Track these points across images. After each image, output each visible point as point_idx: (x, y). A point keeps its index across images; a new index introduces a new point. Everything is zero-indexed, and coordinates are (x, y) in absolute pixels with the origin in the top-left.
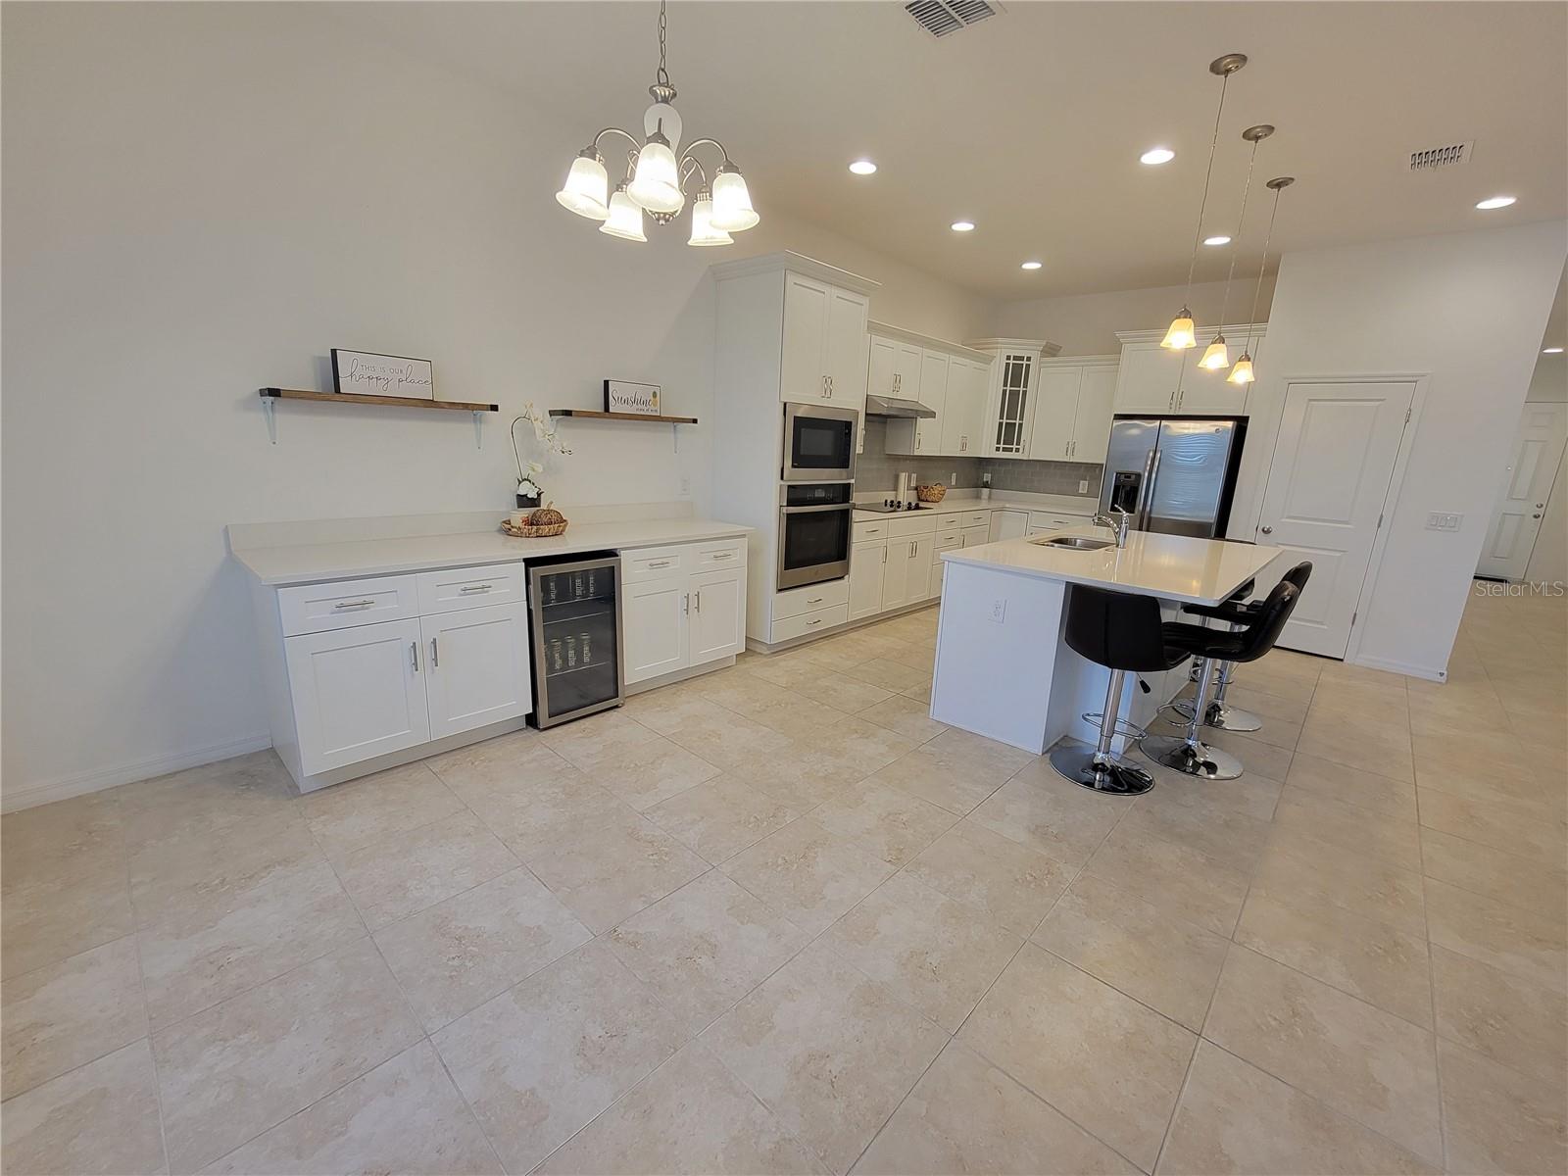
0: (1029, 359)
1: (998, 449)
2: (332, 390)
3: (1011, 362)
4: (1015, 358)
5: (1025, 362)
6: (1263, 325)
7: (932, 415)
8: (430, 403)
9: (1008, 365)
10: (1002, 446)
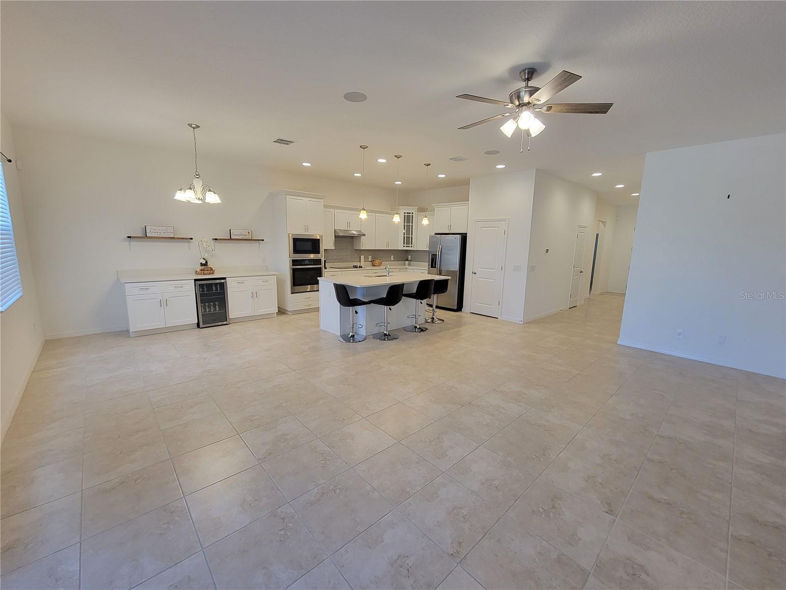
0: (412, 213)
1: (404, 246)
2: (145, 237)
3: (406, 214)
4: (407, 213)
5: (411, 215)
6: (467, 202)
7: (364, 235)
8: (173, 238)
9: (405, 216)
10: (405, 245)
